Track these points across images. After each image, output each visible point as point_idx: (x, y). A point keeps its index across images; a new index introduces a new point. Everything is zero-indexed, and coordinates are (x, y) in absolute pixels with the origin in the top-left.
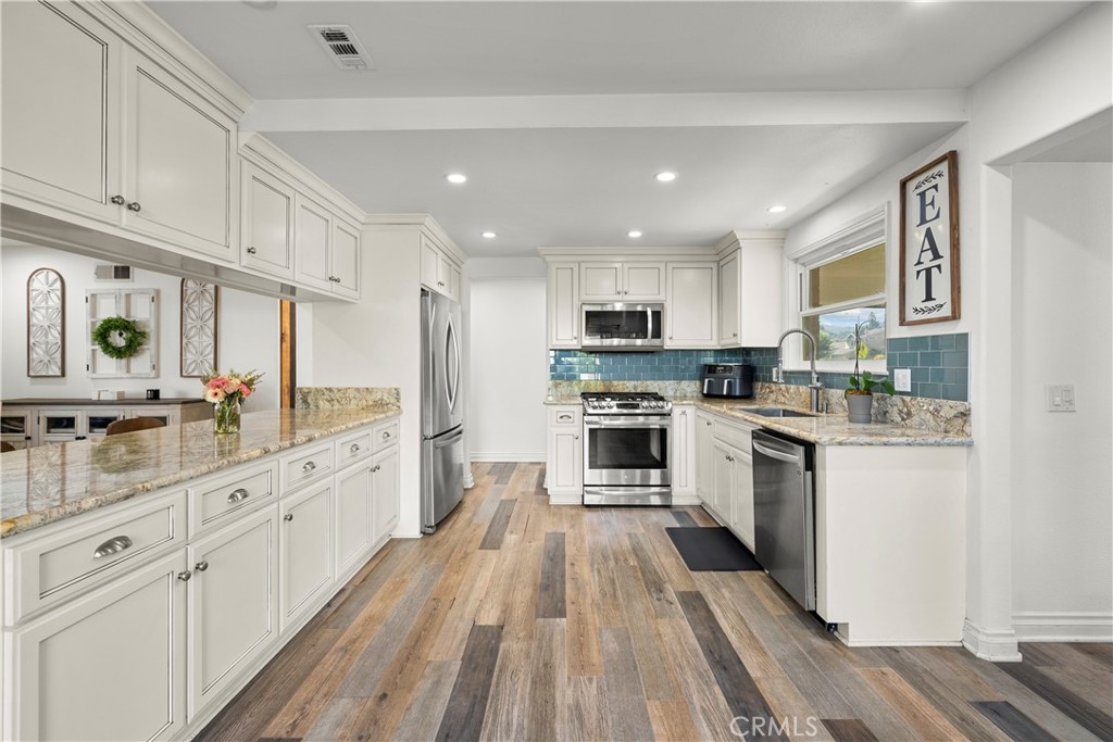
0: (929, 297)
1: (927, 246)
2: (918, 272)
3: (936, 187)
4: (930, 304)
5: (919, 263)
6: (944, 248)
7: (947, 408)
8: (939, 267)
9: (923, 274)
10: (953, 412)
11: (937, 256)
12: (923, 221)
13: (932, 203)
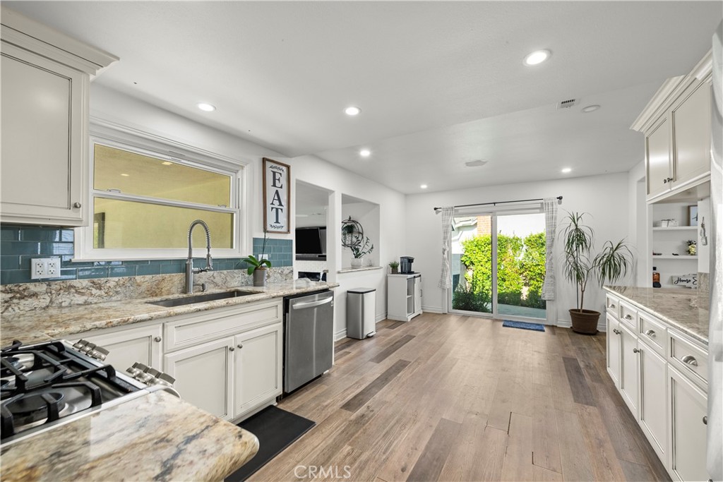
0: (277, 222)
1: (276, 198)
2: (272, 208)
3: (281, 174)
4: (278, 225)
5: (272, 204)
6: (284, 202)
7: (286, 270)
8: (282, 210)
9: (274, 210)
10: (289, 271)
11: (281, 204)
12: (274, 185)
13: (279, 180)
